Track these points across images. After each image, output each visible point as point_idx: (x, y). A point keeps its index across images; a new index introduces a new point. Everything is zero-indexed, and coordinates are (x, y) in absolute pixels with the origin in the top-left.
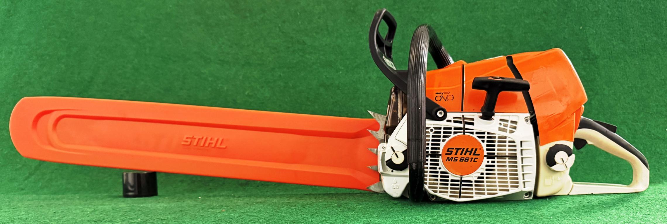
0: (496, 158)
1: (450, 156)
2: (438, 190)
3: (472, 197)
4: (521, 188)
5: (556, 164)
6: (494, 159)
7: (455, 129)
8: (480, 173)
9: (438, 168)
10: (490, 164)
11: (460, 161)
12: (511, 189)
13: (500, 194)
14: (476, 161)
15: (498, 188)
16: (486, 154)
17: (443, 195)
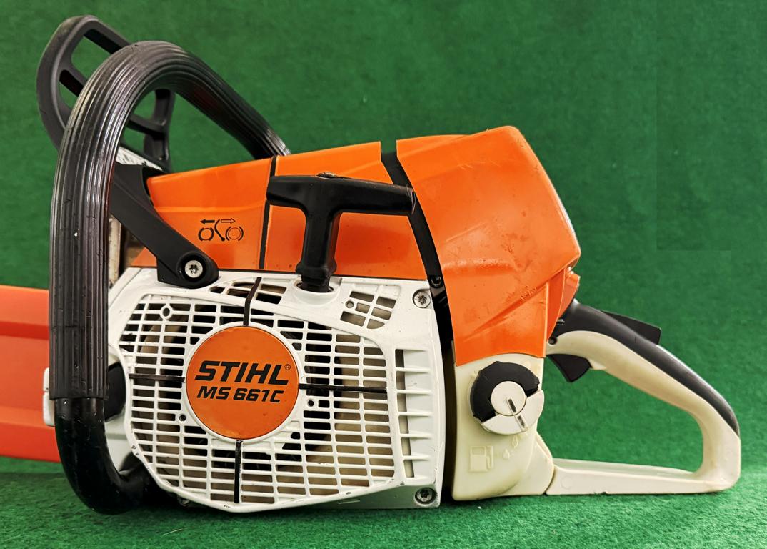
0: (331, 393)
1: (209, 385)
2: (181, 478)
3: (271, 500)
4: (402, 477)
5: (495, 415)
6: (328, 395)
7: (225, 309)
8: (290, 434)
9: (177, 418)
10: (316, 408)
11: (235, 398)
12: (375, 481)
13: (345, 492)
14: (278, 401)
15: (339, 476)
16: (303, 381)
17: (193, 492)
